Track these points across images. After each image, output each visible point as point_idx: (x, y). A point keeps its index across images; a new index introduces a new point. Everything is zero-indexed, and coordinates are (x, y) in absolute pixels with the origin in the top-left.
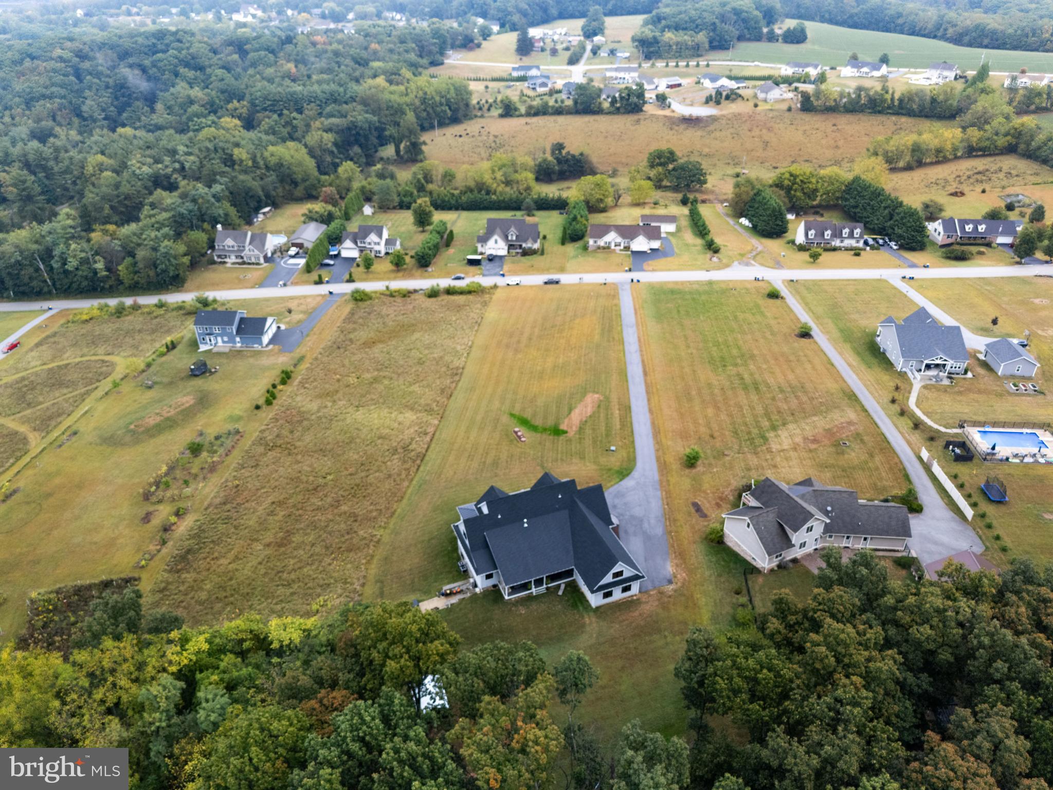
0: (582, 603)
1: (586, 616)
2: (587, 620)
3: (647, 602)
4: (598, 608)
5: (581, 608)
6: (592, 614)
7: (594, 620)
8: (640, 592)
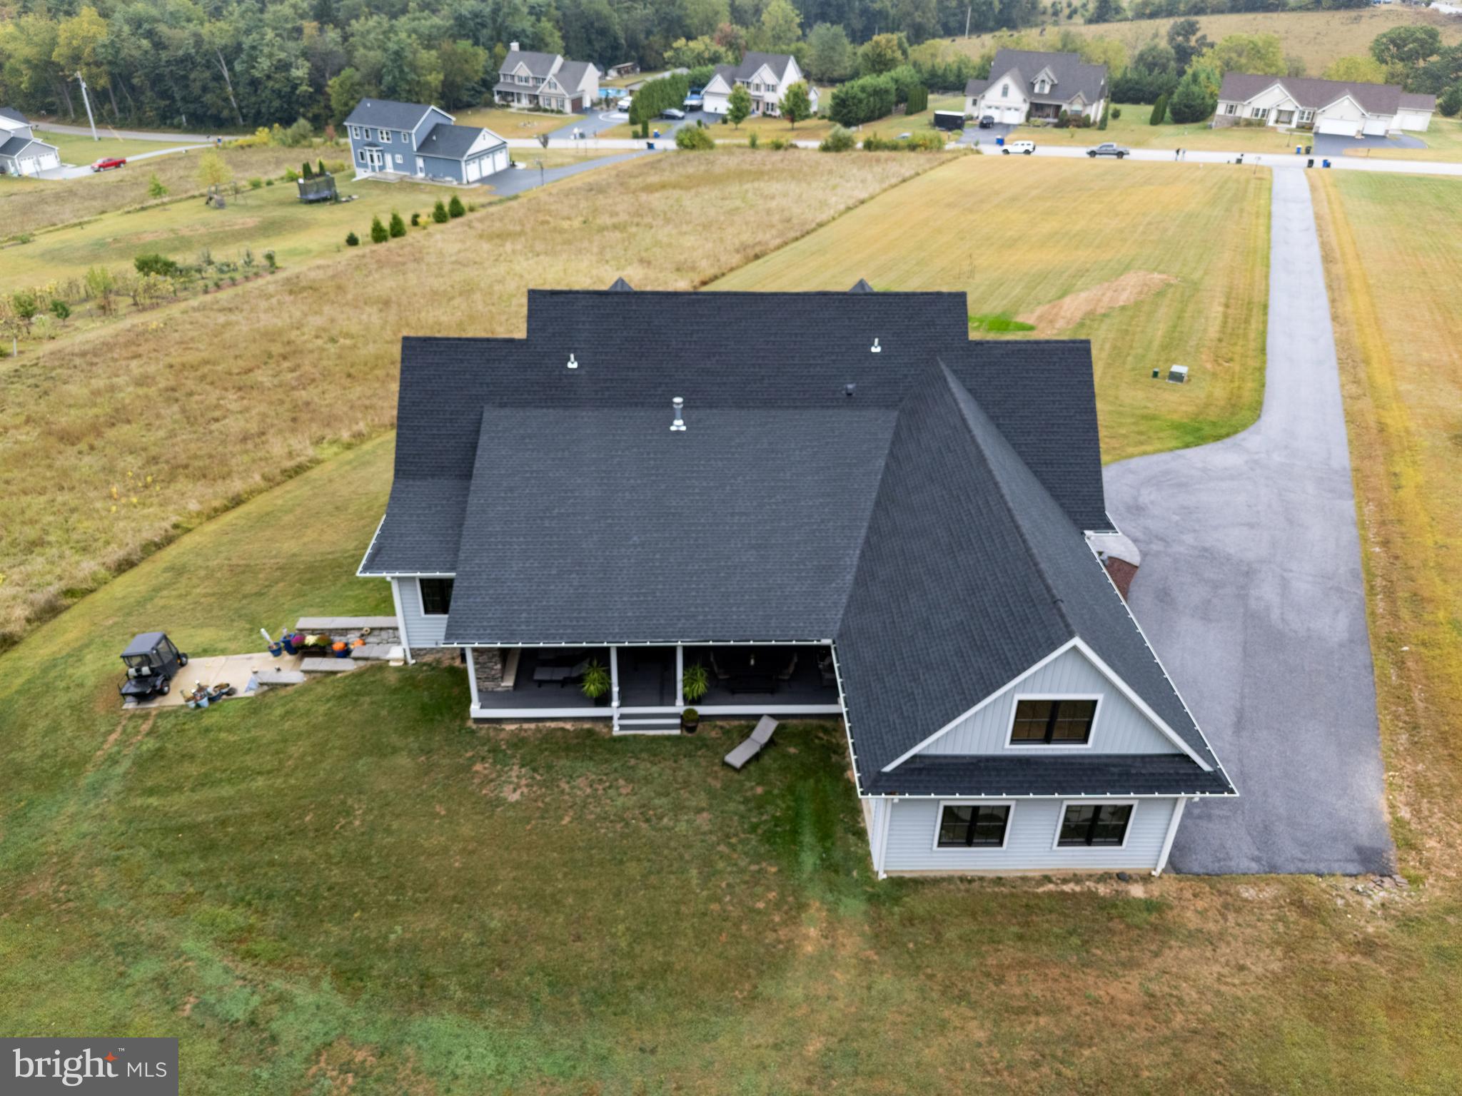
0: (825, 835)
1: (816, 910)
2: (811, 936)
3: (1212, 941)
4: (901, 885)
5: (809, 860)
6: (853, 907)
7: (852, 944)
8: (1174, 865)
